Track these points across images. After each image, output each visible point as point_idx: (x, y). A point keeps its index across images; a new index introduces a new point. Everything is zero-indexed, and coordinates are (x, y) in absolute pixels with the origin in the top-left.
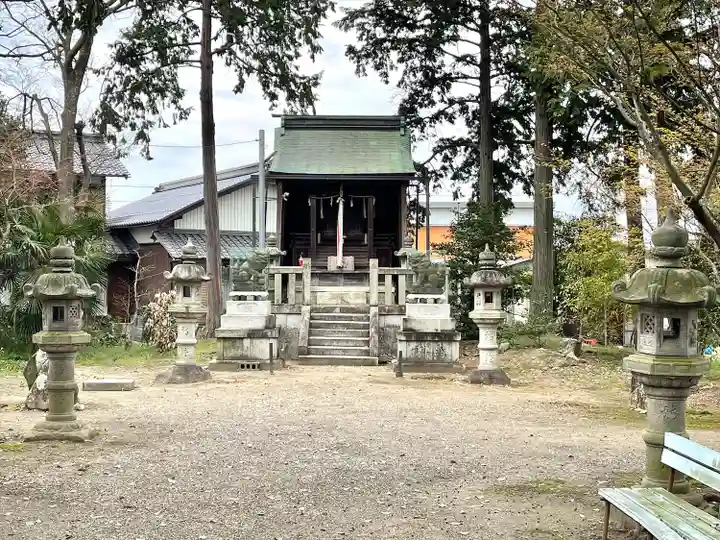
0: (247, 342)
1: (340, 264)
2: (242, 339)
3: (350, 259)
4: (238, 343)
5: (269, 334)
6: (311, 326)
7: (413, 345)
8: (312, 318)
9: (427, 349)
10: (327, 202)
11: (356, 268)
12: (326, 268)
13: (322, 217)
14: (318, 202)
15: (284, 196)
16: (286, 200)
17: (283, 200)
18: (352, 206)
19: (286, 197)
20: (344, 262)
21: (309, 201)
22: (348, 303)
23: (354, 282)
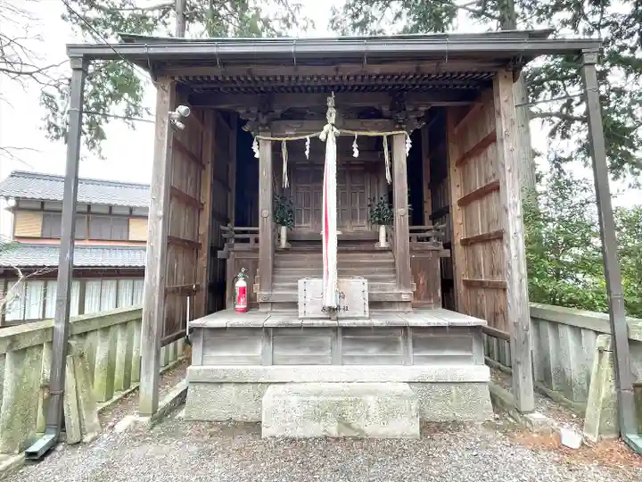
1: (331, 301)
3: (358, 288)
10: (296, 147)
13: (286, 183)
14: (276, 147)
15: (176, 114)
16: (180, 125)
17: (172, 126)
18: (356, 154)
19: (182, 119)
20: (342, 296)
21: (255, 148)
22: (362, 431)
23: (373, 351)
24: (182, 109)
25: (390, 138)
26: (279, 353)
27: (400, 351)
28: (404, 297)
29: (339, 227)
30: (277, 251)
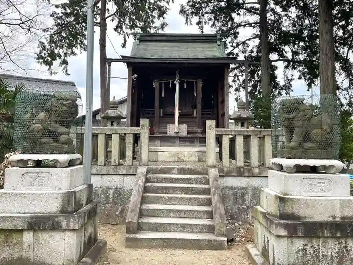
0: (28, 237)
1: (176, 130)
2: (22, 231)
3: (184, 127)
4: (15, 238)
5: (64, 223)
6: (146, 190)
7: (299, 244)
8: (147, 180)
9: (322, 249)
10: (167, 84)
11: (189, 133)
12: (166, 133)
13: (163, 95)
14: (160, 85)
15: (134, 77)
16: (135, 80)
17: (133, 80)
18: (185, 87)
19: (135, 78)
20: (180, 129)
21: (154, 84)
22: (183, 160)
23: (188, 144)
24: (136, 75)
25: (196, 82)
26: (162, 144)
27: (195, 144)
28: (199, 131)
29: (179, 110)
30: (160, 117)
